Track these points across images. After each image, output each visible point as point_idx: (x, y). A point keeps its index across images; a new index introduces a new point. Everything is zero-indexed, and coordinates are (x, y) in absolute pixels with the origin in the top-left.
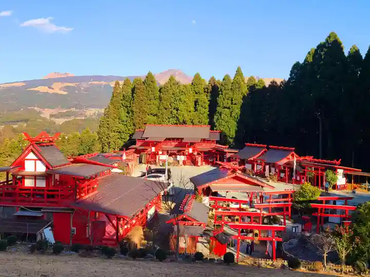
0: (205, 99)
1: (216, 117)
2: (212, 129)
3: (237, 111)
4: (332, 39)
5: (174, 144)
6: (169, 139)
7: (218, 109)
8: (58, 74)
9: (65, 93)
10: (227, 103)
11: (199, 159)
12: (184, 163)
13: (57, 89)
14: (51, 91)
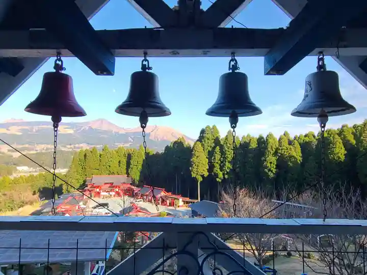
0: (124, 161)
1: (130, 170)
2: (128, 177)
3: (140, 167)
4: (179, 141)
5: (108, 185)
6: (106, 183)
7: (131, 166)
8: (15, 119)
9: (20, 134)
10: (136, 163)
11: (122, 194)
12: (114, 196)
13: (14, 130)
14: (8, 132)
